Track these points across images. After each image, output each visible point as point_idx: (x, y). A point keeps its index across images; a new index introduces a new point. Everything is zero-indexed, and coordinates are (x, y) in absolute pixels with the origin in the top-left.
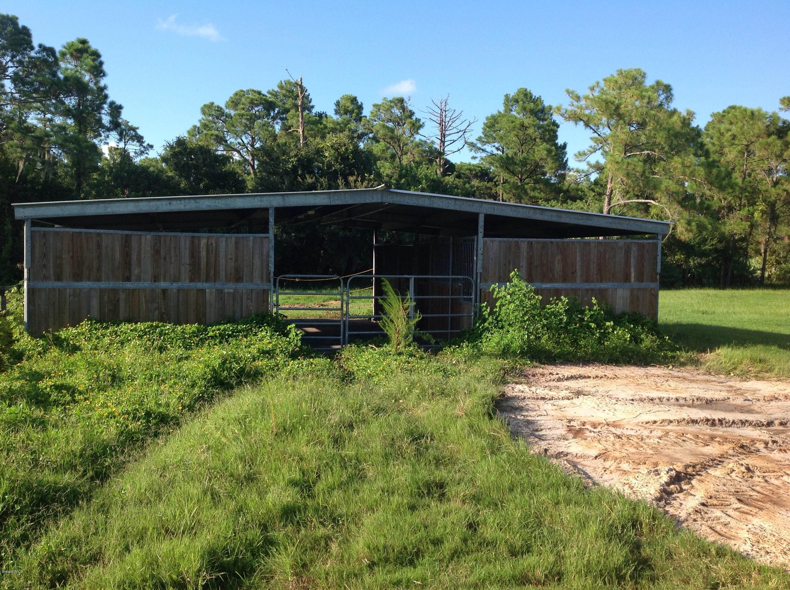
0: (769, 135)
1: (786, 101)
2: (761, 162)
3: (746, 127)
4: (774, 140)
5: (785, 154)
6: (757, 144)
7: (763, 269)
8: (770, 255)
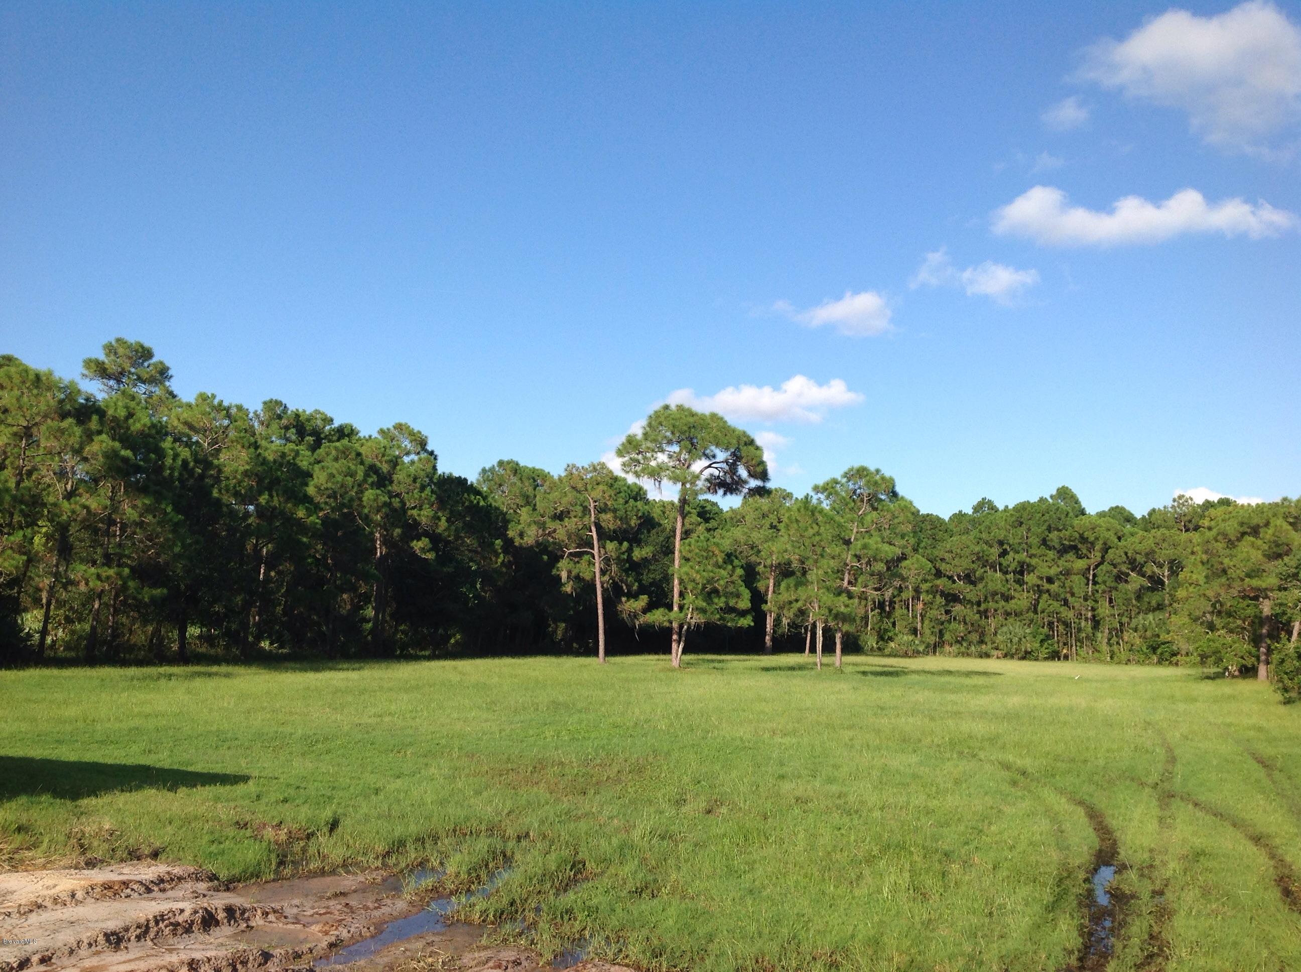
0: (63, 416)
1: (93, 365)
2: (49, 456)
3: (25, 399)
4: (70, 425)
5: (87, 449)
6: (43, 428)
7: (44, 632)
8: (57, 608)
